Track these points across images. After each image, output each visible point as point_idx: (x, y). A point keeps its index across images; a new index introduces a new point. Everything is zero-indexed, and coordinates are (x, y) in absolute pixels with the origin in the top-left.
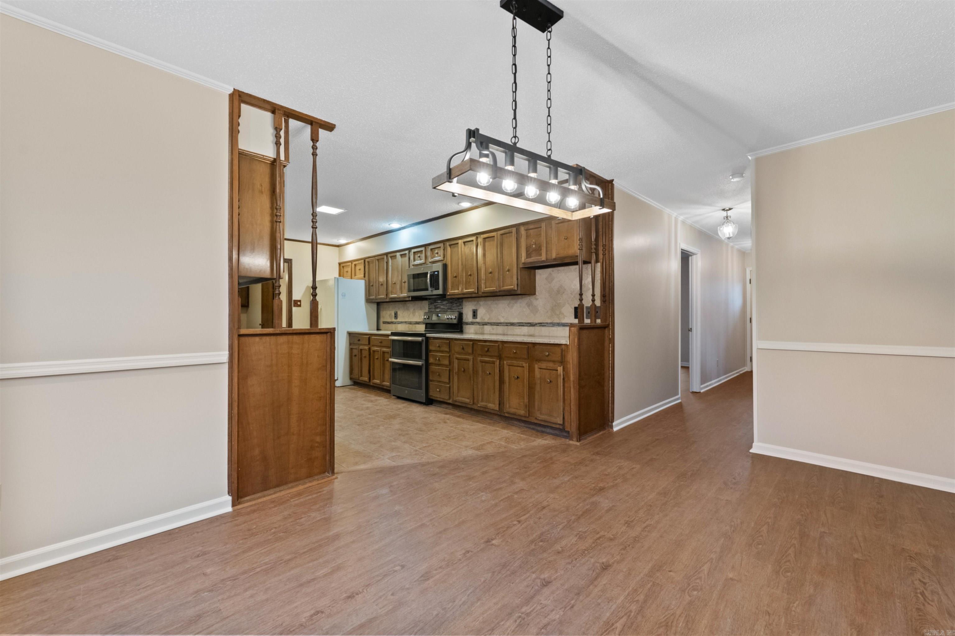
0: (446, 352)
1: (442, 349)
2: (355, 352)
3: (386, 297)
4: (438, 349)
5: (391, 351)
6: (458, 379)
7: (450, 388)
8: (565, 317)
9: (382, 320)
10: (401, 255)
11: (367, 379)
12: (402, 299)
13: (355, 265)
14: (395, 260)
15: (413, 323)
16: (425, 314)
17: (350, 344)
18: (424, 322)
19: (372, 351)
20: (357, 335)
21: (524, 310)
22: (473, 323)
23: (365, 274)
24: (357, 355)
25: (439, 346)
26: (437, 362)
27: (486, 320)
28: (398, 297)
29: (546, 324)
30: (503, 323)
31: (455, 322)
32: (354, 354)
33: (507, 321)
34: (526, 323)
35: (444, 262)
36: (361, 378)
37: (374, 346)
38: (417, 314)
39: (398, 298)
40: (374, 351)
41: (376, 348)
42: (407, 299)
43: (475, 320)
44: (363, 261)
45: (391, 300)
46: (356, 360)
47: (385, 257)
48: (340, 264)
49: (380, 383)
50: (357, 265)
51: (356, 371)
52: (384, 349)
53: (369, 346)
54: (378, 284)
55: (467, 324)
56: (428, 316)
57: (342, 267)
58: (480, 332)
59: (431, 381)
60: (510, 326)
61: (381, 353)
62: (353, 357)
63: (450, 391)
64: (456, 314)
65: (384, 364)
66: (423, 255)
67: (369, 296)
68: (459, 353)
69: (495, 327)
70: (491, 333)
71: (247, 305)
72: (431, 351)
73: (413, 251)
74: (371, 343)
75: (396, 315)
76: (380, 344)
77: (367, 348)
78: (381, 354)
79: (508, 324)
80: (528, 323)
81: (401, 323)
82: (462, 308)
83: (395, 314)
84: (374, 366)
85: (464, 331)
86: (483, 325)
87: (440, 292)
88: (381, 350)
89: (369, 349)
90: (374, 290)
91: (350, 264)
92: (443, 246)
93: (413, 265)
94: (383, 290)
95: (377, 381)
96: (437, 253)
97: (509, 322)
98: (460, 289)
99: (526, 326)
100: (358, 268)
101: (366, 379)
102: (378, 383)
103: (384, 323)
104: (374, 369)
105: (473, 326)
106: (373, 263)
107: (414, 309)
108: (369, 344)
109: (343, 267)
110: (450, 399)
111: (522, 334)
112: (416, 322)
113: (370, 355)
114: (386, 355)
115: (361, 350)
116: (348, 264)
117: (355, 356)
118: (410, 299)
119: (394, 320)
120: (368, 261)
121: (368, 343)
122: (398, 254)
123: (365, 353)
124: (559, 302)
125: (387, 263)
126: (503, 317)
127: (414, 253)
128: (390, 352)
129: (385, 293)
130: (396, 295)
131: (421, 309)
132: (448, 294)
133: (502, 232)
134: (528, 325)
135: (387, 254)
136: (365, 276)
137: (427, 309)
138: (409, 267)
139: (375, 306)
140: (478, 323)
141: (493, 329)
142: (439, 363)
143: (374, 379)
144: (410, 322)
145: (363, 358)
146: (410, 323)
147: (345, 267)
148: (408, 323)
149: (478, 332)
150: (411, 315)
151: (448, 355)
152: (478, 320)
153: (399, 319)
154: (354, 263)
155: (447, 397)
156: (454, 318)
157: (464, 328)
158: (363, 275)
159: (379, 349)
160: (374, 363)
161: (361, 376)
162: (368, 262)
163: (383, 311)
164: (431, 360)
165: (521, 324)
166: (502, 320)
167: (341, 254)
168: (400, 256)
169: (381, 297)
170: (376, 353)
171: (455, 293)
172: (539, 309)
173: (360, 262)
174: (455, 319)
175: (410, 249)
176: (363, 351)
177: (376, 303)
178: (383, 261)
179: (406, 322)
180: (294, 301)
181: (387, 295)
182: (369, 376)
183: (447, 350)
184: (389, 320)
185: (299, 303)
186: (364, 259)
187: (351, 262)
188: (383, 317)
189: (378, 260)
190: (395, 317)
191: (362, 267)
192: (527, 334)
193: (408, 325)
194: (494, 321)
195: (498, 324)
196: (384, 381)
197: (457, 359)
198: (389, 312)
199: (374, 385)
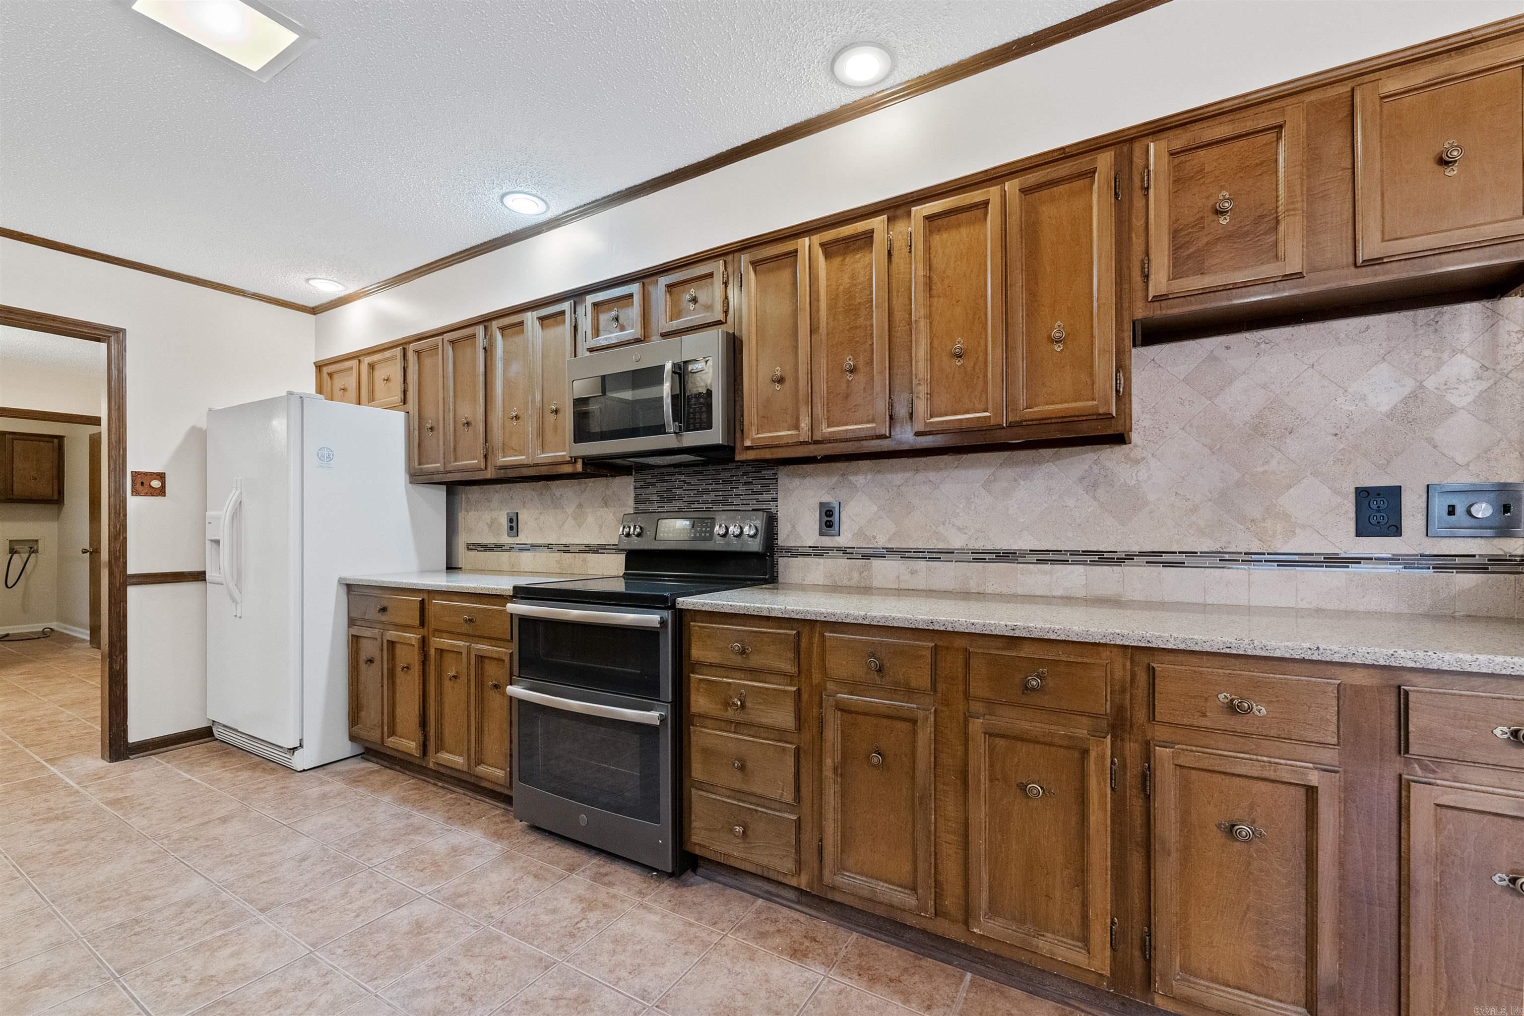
0: (784, 674)
1: (756, 661)
2: (369, 649)
3: (483, 466)
4: (738, 660)
5: (511, 654)
6: (844, 795)
7: (799, 823)
8: (1298, 531)
9: (463, 539)
10: (541, 319)
11: (413, 745)
12: (544, 471)
13: (372, 367)
14: (518, 339)
15: (577, 549)
16: (624, 520)
17: (352, 622)
18: (621, 547)
19: (432, 652)
20: (378, 593)
21: (1071, 502)
22: (818, 552)
23: (405, 392)
24: (377, 662)
25: (743, 652)
26: (730, 714)
27: (882, 541)
28: (530, 461)
29: (1183, 558)
30: (962, 551)
31: (755, 546)
32: (363, 656)
33: (979, 545)
34: (1074, 553)
35: (728, 328)
36: (391, 742)
37: (439, 632)
38: (590, 519)
39: (528, 466)
40: (441, 652)
41: (446, 642)
42: (567, 469)
43: (827, 541)
44: (398, 351)
45: (502, 474)
46: (371, 676)
47: (480, 330)
48: (319, 367)
49: (465, 769)
50: (376, 367)
51: (372, 713)
52: (483, 647)
53: (423, 632)
54: (455, 422)
55: (793, 553)
56: (641, 528)
57: (325, 376)
58: (853, 583)
59: (701, 786)
60: (991, 561)
61: (469, 659)
62: (363, 667)
63: (798, 841)
64: (759, 521)
65: (481, 701)
66: (634, 312)
67: (420, 464)
68: (854, 686)
69: (922, 564)
70: (903, 586)
71: (56, 497)
72: (697, 666)
73: (591, 299)
74: (432, 623)
75: (514, 524)
76: (465, 628)
77: (413, 637)
78: (469, 663)
79: (987, 556)
80: (1086, 553)
81: (534, 547)
82: (775, 500)
83: (511, 521)
84: (440, 703)
85: (780, 579)
86: (866, 557)
87: (714, 436)
88: (469, 648)
89: (424, 643)
90: (436, 444)
91: (354, 363)
92: (722, 268)
93: (591, 350)
94: (472, 441)
95: (458, 760)
96: (694, 300)
97: (989, 547)
98: (805, 424)
99: (1075, 563)
100: (380, 374)
101: (410, 745)
102: (458, 767)
103: (471, 547)
104: (440, 717)
105: (821, 560)
106: (437, 354)
107: (580, 506)
108: (422, 623)
109: (331, 375)
110: (798, 872)
111: (1059, 593)
112: (587, 546)
113: (424, 662)
114: (493, 672)
115: (392, 644)
116: (347, 364)
117: (371, 661)
118: (579, 467)
119: (505, 539)
120: (416, 348)
121: (417, 623)
122: (530, 318)
123: (408, 656)
124: (1260, 469)
125: (488, 351)
126: (959, 529)
127: (595, 305)
128: (507, 659)
129: (480, 453)
130: (524, 457)
131: (606, 503)
132: (748, 443)
133: (1032, 178)
134: (1088, 559)
135: (485, 320)
136: (405, 401)
137: (631, 502)
138: (575, 356)
139: (440, 494)
140: (845, 551)
141: (913, 572)
142: (740, 717)
143: (440, 747)
144: (566, 546)
145: (399, 669)
146: (566, 549)
147: (335, 376)
148: (555, 548)
149: (846, 582)
150: (570, 522)
151: (794, 689)
152: (843, 540)
153: (524, 538)
154: (367, 360)
155: (788, 865)
156: (752, 532)
157: (781, 569)
158: (397, 397)
159: (461, 643)
160: (440, 693)
161: (392, 733)
162: (418, 353)
163: (467, 511)
164: (699, 702)
165: (1051, 556)
166: (957, 542)
167: (320, 336)
168: (537, 323)
169: (466, 465)
170: (449, 659)
171: (782, 442)
172: (1151, 497)
173: (387, 354)
174: (754, 536)
175: (577, 295)
176: (400, 651)
177: (444, 487)
178: (474, 345)
179: (549, 546)
180: (135, 475)
181: (486, 457)
182: (422, 739)
183: (788, 667)
184: (490, 540)
185: (156, 484)
186: (403, 345)
187: (357, 356)
188: (469, 531)
189: (452, 342)
190: (511, 528)
191: (395, 370)
192: (1082, 593)
193: (557, 555)
194: (920, 545)
195: (934, 555)
196: (480, 762)
197: (843, 709)
198: (487, 516)
199: (442, 770)
